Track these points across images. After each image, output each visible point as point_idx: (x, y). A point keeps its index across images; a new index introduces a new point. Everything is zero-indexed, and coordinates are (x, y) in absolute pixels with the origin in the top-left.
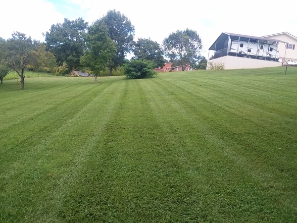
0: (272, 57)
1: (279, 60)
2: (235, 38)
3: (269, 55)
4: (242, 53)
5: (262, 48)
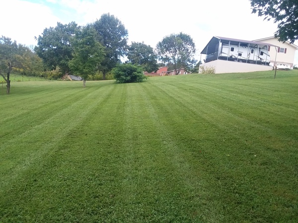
0: (262, 61)
1: (270, 64)
2: (225, 42)
3: (259, 59)
4: (233, 57)
5: (252, 52)
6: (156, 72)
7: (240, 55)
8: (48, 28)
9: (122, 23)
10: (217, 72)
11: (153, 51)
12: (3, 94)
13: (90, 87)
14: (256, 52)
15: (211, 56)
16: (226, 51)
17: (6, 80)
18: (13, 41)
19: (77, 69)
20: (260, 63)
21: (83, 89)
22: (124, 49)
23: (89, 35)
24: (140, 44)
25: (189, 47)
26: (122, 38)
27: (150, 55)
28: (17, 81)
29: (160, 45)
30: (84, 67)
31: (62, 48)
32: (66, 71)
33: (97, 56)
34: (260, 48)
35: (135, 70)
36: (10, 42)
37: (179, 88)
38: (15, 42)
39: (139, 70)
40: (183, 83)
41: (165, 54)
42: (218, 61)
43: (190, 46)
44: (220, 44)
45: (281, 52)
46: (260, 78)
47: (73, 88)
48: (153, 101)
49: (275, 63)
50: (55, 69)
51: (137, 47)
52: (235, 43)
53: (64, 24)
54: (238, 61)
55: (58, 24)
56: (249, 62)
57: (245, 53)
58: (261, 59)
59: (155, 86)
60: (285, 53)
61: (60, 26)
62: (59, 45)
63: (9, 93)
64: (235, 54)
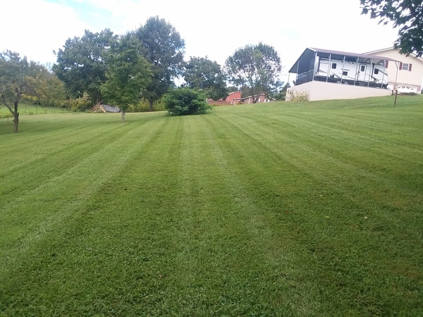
0: (377, 82)
1: (388, 87)
2: (324, 56)
3: (373, 80)
4: (335, 77)
5: (363, 70)
6: (224, 99)
7: (345, 73)
8: (72, 39)
9: (177, 31)
10: (312, 99)
11: (221, 69)
12: (8, 133)
13: (130, 122)
14: (369, 70)
15: (303, 76)
16: (325, 69)
17: (12, 112)
18: (22, 57)
19: (112, 97)
20: (373, 85)
21: (122, 124)
22: (180, 67)
23: (129, 48)
24: (202, 59)
25: (272, 63)
26: (177, 52)
27: (216, 75)
28: (27, 114)
29: (231, 60)
30: (123, 92)
31: (92, 67)
32: (97, 99)
33: (140, 77)
34: (374, 64)
35: (195, 97)
36: (18, 59)
37: (258, 122)
38: (25, 58)
39: (200, 97)
40: (263, 114)
41: (238, 74)
42: (314, 83)
43: (274, 62)
44: (317, 58)
45: (404, 69)
46: (373, 107)
47: (108, 123)
48: (220, 140)
49: (395, 85)
50: (82, 96)
51: (197, 64)
52: (338, 57)
53: (94, 33)
54: (343, 83)
55: (86, 32)
56: (358, 83)
57: (353, 71)
58: (375, 79)
59: (224, 120)
60: (410, 70)
61: (89, 35)
62: (88, 61)
63: (16, 131)
64: (338, 72)
